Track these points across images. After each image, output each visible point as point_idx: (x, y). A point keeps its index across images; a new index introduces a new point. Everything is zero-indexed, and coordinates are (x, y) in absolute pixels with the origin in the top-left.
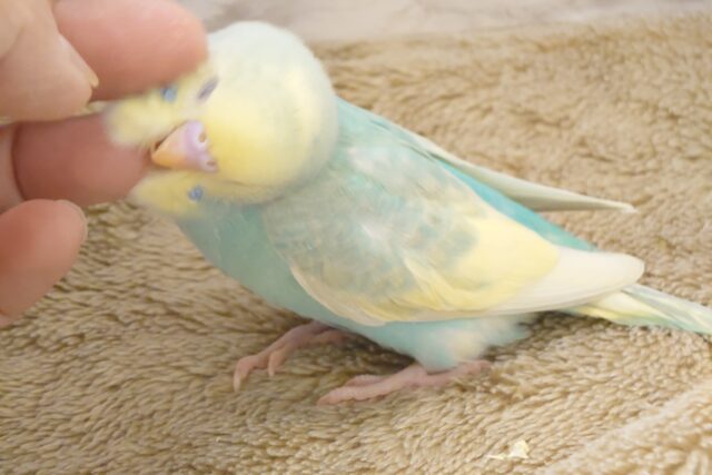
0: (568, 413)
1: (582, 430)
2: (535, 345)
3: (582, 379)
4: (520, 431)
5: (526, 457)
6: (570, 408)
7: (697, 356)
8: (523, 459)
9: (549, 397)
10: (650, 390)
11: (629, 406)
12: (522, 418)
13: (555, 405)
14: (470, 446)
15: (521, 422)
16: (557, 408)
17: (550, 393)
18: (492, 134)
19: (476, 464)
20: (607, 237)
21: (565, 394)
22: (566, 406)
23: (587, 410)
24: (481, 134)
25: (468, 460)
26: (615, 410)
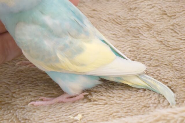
0: (101, 110)
1: (100, 117)
2: (110, 85)
3: (113, 101)
4: (84, 111)
5: (79, 120)
6: (103, 109)
7: (151, 105)
8: (78, 120)
9: (101, 103)
10: (129, 111)
11: (119, 114)
12: (89, 107)
13: (100, 107)
14: (69, 111)
15: (87, 108)
16: (100, 108)
17: (101, 102)
18: (150, 15)
19: (65, 117)
20: (156, 58)
21: (106, 104)
22: (103, 107)
23: (107, 111)
24: (147, 14)
25: (64, 115)
26: (114, 114)
